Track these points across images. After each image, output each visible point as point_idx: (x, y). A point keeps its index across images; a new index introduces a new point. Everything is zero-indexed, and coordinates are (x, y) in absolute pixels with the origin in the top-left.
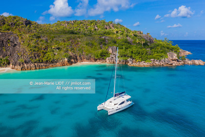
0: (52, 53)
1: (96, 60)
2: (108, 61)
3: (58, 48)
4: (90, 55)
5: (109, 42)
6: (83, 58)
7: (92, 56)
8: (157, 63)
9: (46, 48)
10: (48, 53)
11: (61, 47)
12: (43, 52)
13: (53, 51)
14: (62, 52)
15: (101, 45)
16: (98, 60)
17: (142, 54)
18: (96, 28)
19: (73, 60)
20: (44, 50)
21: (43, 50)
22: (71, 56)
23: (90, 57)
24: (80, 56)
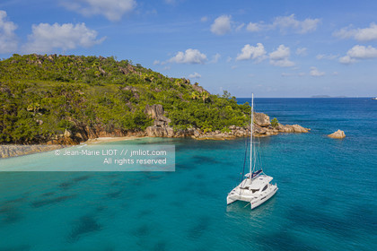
0: (30, 120)
1: (125, 133)
2: (151, 134)
3: (43, 111)
4: (111, 122)
5: (142, 97)
6: (98, 130)
7: (117, 125)
8: (241, 132)
9: (13, 110)
10: (22, 121)
11: (46, 107)
12: (8, 119)
13: (32, 116)
14: (52, 118)
15: (128, 104)
16: (129, 133)
17: (213, 118)
18: (104, 72)
19: (79, 135)
20: (9, 113)
21: (6, 115)
22: (74, 127)
23: (113, 126)
24: (91, 126)
